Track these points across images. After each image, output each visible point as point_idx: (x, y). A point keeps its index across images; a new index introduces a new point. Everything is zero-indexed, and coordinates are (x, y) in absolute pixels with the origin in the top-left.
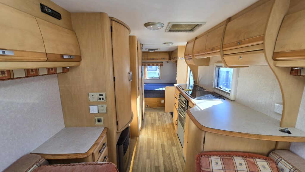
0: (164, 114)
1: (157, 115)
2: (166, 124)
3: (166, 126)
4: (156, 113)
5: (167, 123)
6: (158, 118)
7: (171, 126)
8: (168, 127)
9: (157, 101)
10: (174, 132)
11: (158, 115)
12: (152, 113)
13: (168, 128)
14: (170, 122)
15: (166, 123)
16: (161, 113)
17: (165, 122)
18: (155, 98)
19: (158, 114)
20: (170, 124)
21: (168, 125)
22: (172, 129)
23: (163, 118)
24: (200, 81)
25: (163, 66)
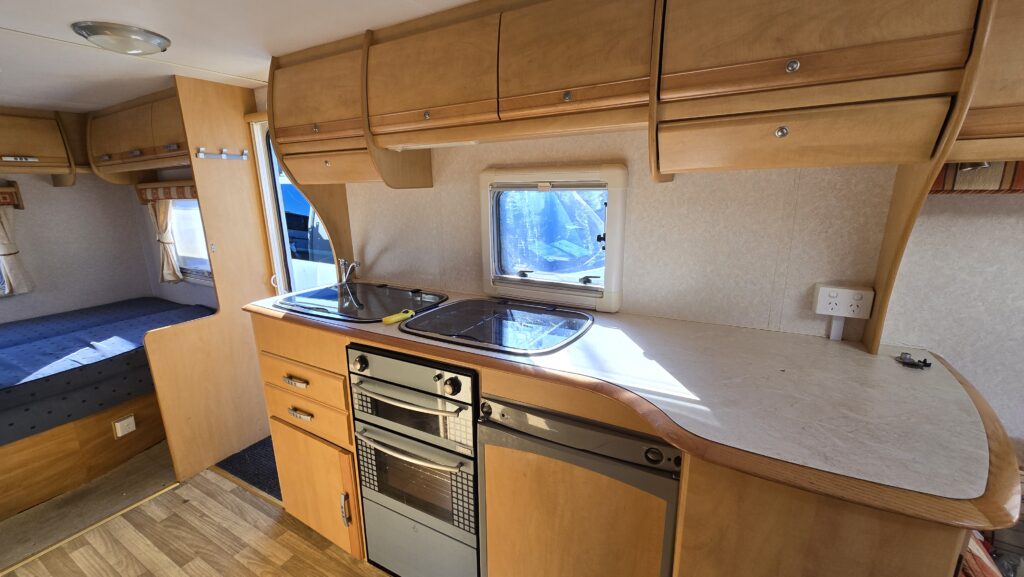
0: (183, 493)
1: (130, 535)
2: (256, 552)
3: (265, 560)
4: (117, 521)
5: (251, 537)
6: (162, 545)
7: (290, 536)
8: (282, 557)
9: (75, 445)
10: (339, 563)
11: (138, 527)
12: (83, 543)
13: (284, 567)
14: (266, 522)
15: (244, 546)
16: (152, 505)
17: (236, 539)
18: (56, 430)
19: (141, 523)
20: (275, 536)
21: (266, 547)
22: (318, 555)
23: (195, 522)
24: (374, 263)
25: (17, 206)
